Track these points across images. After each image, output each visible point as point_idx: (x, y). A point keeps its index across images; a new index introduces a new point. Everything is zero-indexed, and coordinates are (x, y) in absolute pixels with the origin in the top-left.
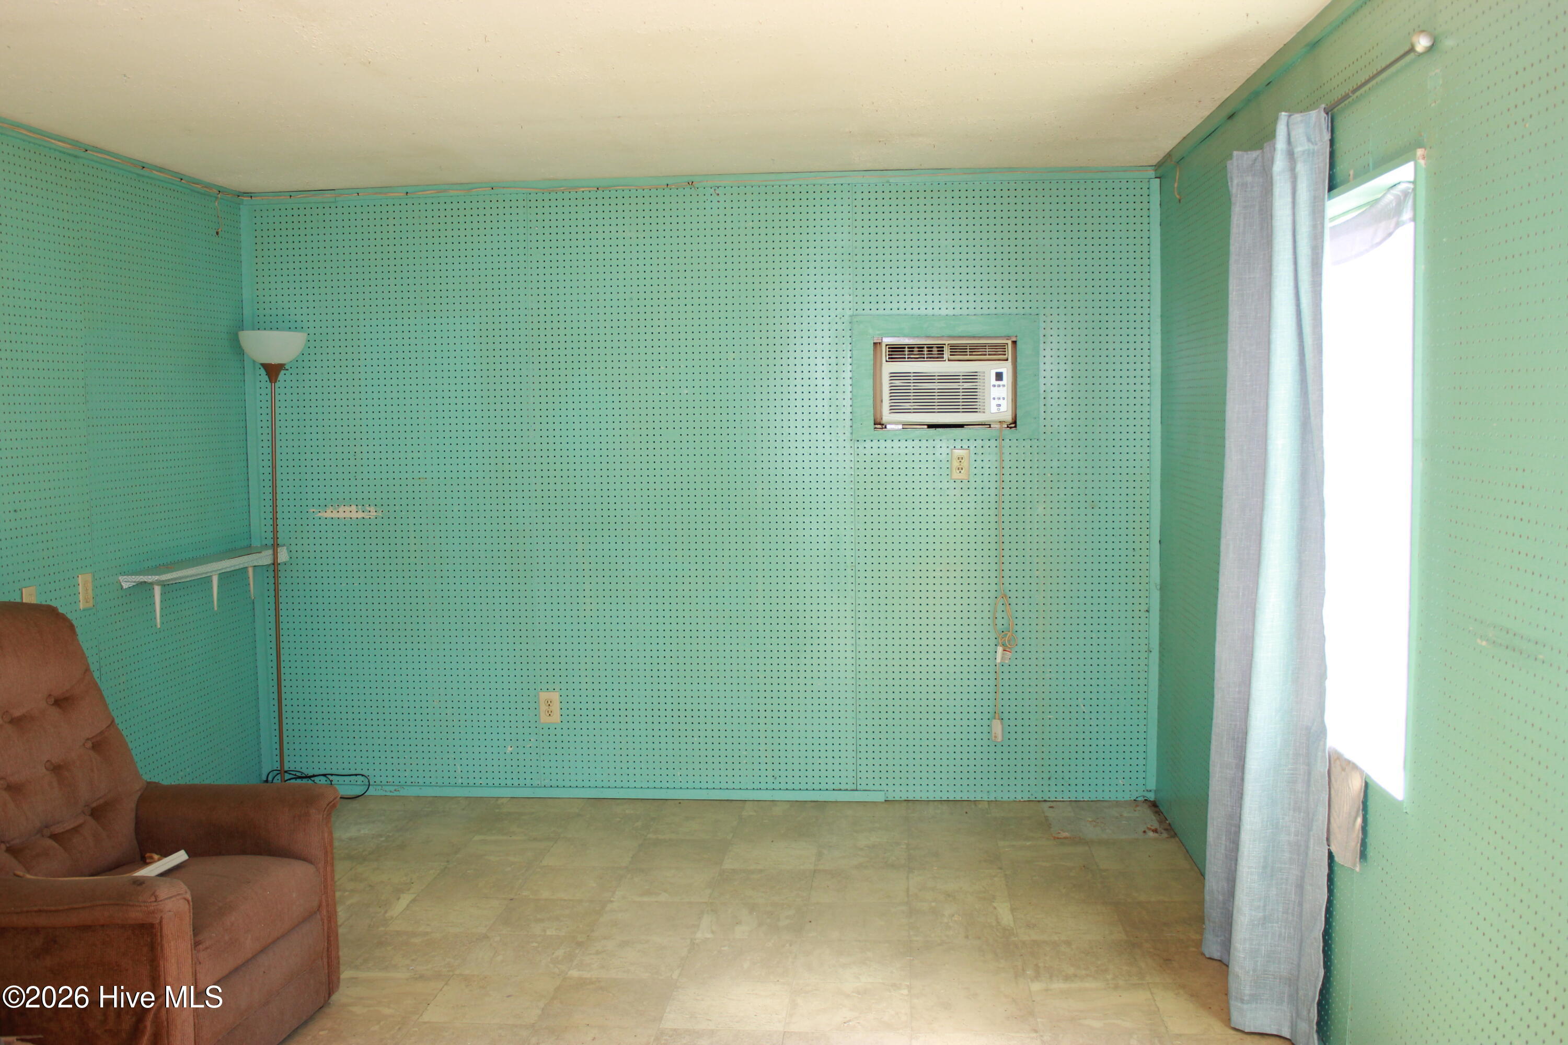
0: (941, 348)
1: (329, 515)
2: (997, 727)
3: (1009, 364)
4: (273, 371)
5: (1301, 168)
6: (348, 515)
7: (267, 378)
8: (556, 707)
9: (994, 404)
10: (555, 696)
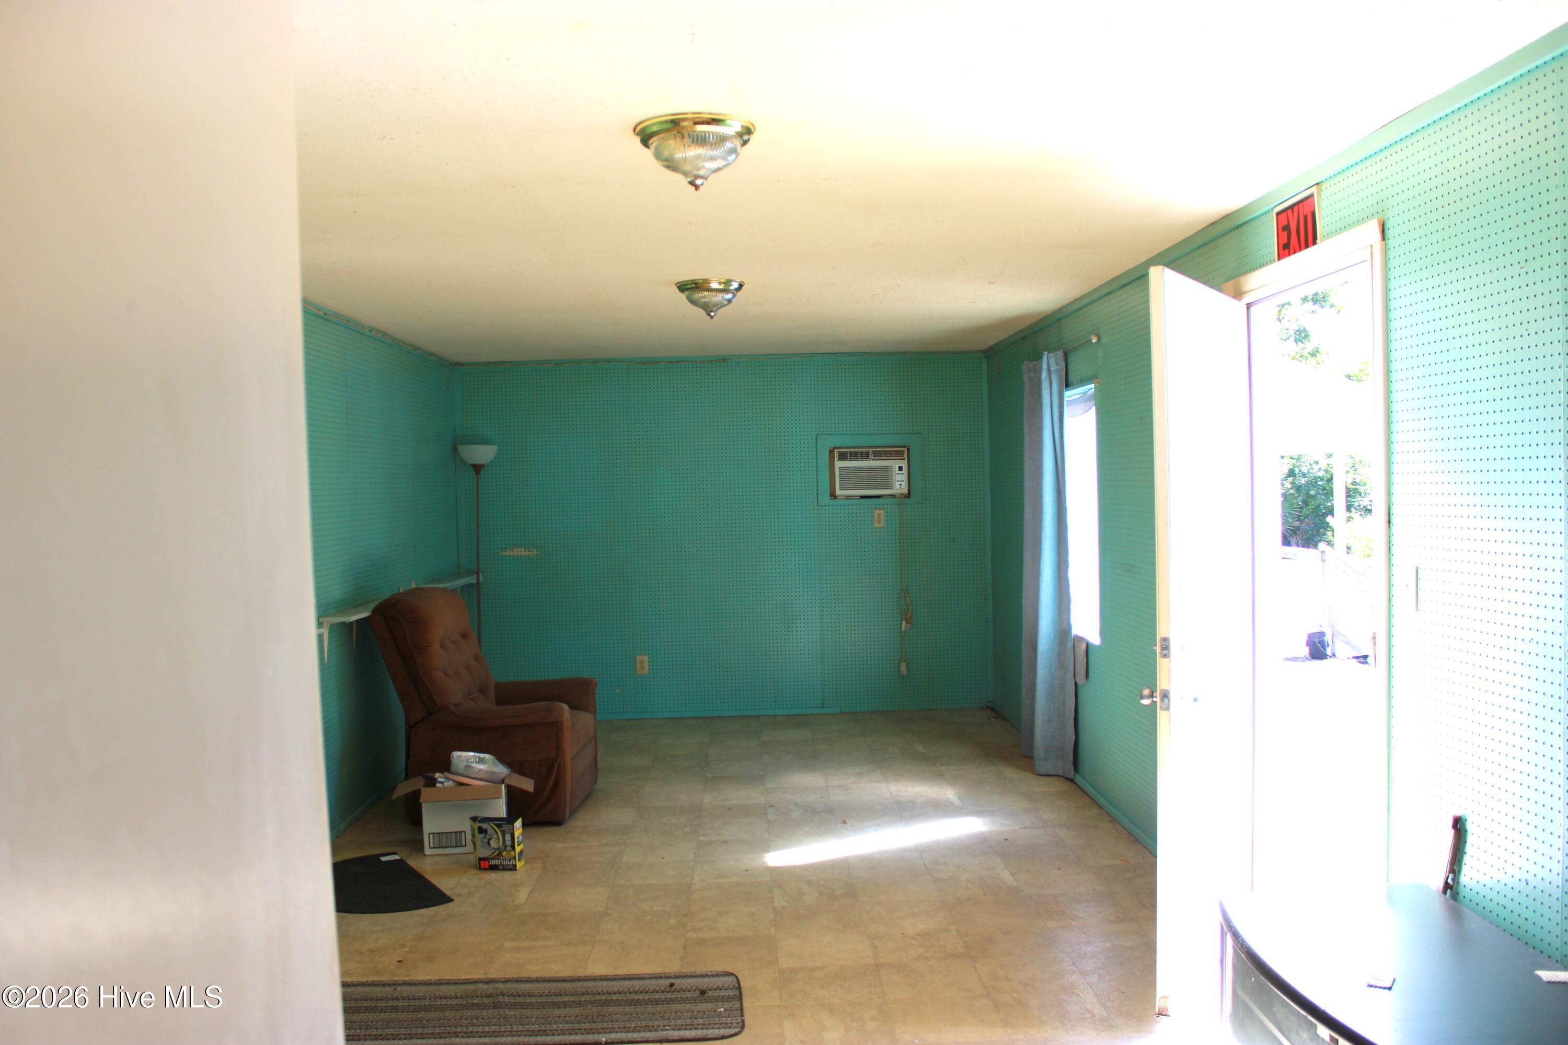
0: (867, 454)
1: (507, 554)
2: (903, 667)
3: (906, 462)
4: (477, 468)
5: (1054, 377)
6: (519, 553)
7: (474, 472)
8: (646, 665)
9: (898, 483)
10: (646, 658)
